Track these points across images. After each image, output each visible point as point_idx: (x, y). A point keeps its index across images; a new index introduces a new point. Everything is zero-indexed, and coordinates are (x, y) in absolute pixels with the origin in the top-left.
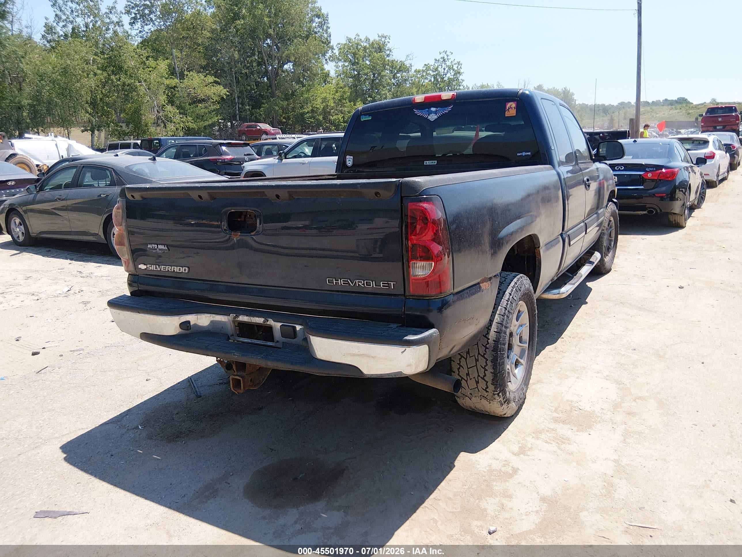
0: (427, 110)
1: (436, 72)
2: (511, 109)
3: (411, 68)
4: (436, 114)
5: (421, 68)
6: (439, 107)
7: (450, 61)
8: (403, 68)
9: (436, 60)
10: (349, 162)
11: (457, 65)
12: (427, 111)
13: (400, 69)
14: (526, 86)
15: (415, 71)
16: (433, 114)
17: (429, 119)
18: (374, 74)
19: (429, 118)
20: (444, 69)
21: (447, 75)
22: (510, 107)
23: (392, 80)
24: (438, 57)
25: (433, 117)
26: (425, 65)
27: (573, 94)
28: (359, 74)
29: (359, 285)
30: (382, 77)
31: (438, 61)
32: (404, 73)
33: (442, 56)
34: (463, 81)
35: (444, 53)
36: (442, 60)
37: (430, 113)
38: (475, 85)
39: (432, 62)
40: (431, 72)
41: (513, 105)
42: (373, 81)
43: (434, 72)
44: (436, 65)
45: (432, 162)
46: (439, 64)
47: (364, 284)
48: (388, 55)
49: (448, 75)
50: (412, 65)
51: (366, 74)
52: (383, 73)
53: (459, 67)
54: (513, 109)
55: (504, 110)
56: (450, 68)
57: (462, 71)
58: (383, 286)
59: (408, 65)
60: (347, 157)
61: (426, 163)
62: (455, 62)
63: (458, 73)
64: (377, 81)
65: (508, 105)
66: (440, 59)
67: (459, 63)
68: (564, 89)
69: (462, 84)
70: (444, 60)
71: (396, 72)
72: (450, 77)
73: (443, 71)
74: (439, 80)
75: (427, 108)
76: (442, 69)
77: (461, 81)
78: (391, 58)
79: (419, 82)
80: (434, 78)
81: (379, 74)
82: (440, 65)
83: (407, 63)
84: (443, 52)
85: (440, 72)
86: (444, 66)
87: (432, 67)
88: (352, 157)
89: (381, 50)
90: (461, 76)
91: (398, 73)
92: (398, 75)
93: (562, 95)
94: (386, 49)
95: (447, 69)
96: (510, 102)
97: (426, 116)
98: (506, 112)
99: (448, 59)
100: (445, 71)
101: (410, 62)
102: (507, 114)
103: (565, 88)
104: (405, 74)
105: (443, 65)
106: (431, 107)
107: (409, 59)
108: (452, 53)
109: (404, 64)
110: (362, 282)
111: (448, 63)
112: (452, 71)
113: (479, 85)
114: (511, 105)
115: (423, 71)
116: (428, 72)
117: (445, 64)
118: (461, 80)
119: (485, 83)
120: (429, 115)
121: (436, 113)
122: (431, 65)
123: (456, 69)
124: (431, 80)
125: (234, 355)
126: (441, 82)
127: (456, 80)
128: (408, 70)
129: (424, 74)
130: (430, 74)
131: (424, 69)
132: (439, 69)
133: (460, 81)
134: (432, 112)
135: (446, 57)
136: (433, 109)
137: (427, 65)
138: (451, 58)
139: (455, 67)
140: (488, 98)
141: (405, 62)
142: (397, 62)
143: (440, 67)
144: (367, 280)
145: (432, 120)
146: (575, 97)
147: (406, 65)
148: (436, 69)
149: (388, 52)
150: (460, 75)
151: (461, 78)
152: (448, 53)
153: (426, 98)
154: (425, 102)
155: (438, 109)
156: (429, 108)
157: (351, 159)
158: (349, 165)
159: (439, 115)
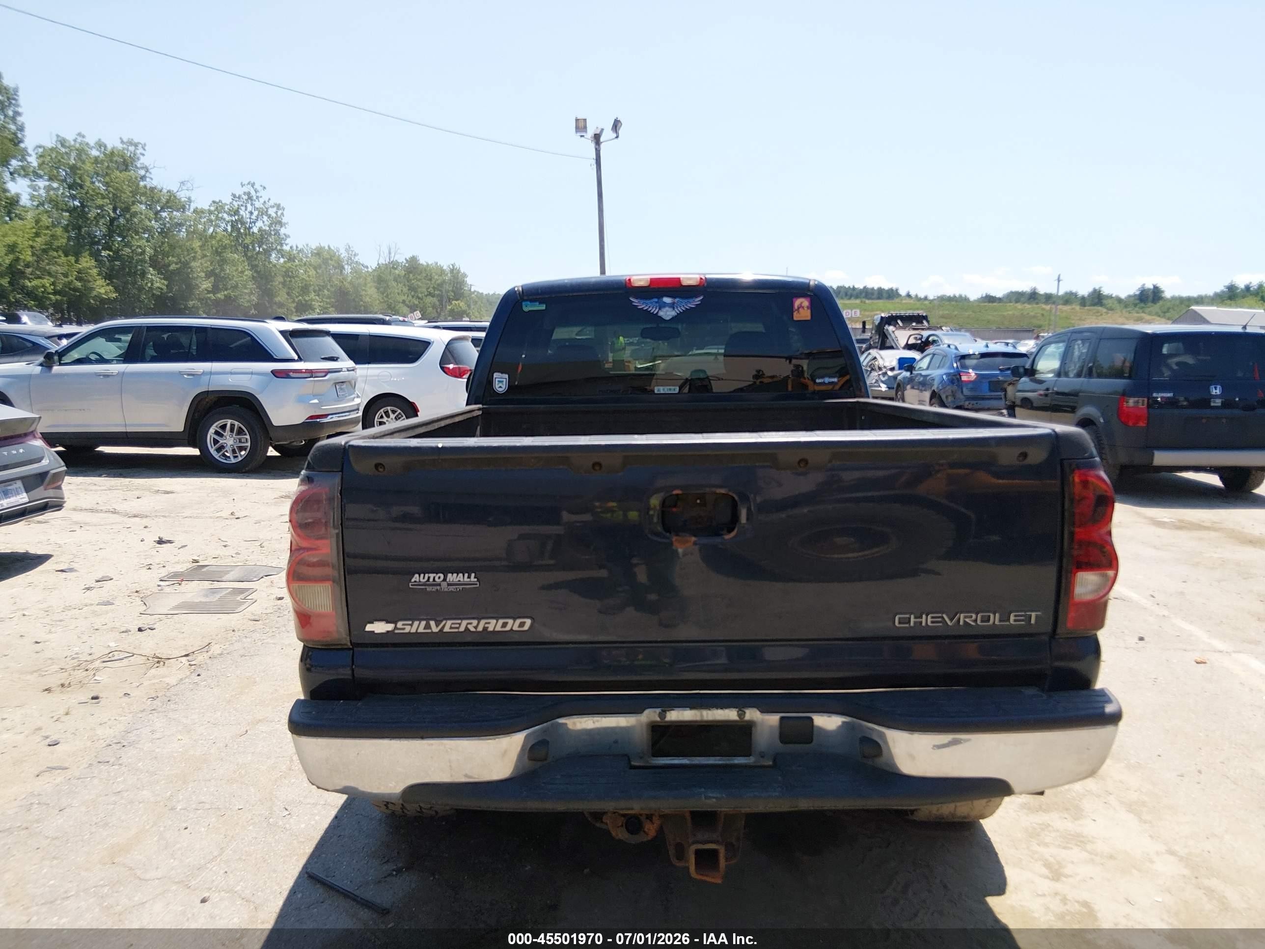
0: (656, 300)
1: (236, 217)
2: (802, 309)
3: (189, 205)
4: (674, 309)
5: (206, 207)
7: (262, 201)
8: (172, 202)
9: (234, 196)
10: (500, 385)
11: (275, 209)
12: (656, 302)
13: (168, 205)
14: (392, 255)
15: (195, 211)
16: (667, 308)
17: (660, 317)
18: (114, 210)
19: (661, 314)
20: (251, 213)
21: (256, 224)
22: (800, 306)
23: (153, 222)
24: (239, 191)
25: (667, 314)
26: (214, 202)
27: (465, 275)
28: (83, 205)
29: (965, 622)
30: (134, 215)
31: (239, 198)
32: (175, 213)
33: (246, 189)
34: (287, 236)
35: (249, 186)
36: (245, 197)
37: (662, 306)
38: (307, 245)
39: (227, 199)
40: (225, 216)
41: (805, 303)
42: (112, 220)
43: (231, 215)
44: (236, 204)
45: (670, 389)
46: (241, 203)
47: (976, 621)
48: (143, 178)
49: (259, 224)
50: (193, 199)
51: (101, 207)
52: (134, 209)
53: (279, 213)
54: (806, 309)
56: (263, 212)
57: (284, 220)
58: (1015, 621)
59: (183, 199)
61: (658, 390)
62: (271, 203)
63: (278, 222)
64: (122, 220)
65: (797, 303)
66: (243, 196)
67: (278, 206)
68: (451, 267)
69: (286, 242)
70: (250, 198)
71: (159, 208)
72: (264, 228)
73: (248, 216)
74: (242, 231)
75: (656, 297)
76: (247, 212)
77: (284, 237)
78: (148, 183)
79: (204, 230)
80: (232, 226)
81: (127, 209)
82: (242, 205)
83: (182, 196)
84: (249, 183)
85: (242, 217)
86: (250, 208)
87: (226, 208)
88: (507, 376)
89: (127, 166)
90: (283, 228)
91: (165, 211)
92: (164, 214)
93: (449, 275)
94: (139, 165)
95: (256, 213)
97: (654, 310)
98: (795, 314)
99: (257, 197)
100: (254, 217)
101: (188, 194)
102: (797, 317)
103: (452, 265)
104: (178, 214)
105: (249, 206)
106: (662, 297)
107: (184, 188)
108: (264, 188)
109: (175, 197)
110: (971, 617)
111: (258, 204)
112: (265, 218)
113: (314, 247)
114: (802, 303)
115: (210, 212)
116: (220, 215)
117: (252, 205)
118: (285, 234)
119: (325, 245)
120: (660, 309)
121: (672, 306)
122: (226, 204)
123: (274, 215)
124: (227, 229)
125: (706, 798)
126: (246, 235)
127: (275, 235)
128: (184, 208)
129: (213, 217)
130: (224, 219)
131: (212, 208)
132: (242, 212)
133: (281, 237)
134: (665, 305)
135: (253, 193)
136: (667, 300)
137: (217, 203)
138: (264, 195)
139: (272, 212)
140: (762, 288)
141: (178, 193)
142: (161, 191)
143: (243, 208)
144: (982, 612)
145: (668, 318)
146: (469, 281)
147: (179, 200)
148: (237, 212)
149: (142, 172)
150: (281, 227)
151: (283, 231)
152: (257, 186)
153: (653, 281)
154: (652, 287)
155: (677, 300)
156: (660, 297)
157: (505, 380)
158: (500, 390)
159: (679, 310)
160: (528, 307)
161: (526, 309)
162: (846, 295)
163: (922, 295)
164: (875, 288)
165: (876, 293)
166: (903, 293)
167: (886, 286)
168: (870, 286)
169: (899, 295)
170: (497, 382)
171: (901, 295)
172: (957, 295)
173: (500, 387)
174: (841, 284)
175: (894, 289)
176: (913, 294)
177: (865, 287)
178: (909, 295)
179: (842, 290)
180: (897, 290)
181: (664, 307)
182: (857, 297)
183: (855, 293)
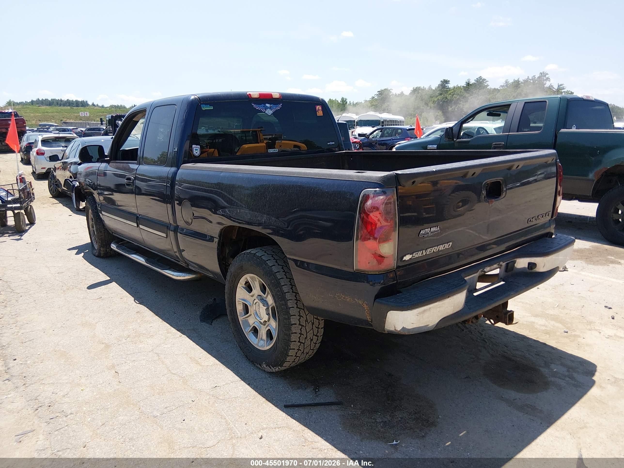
4: (271, 110)
6: (272, 104)
10: (196, 151)
12: (264, 106)
16: (268, 109)
17: (266, 114)
19: (266, 112)
22: (319, 109)
25: (269, 112)
37: (266, 108)
45: (274, 150)
55: (315, 111)
60: (194, 146)
61: (270, 151)
65: (317, 108)
75: (263, 104)
88: (199, 147)
96: (318, 105)
97: (263, 111)
98: (317, 113)
106: (266, 104)
121: (270, 108)
136: (268, 105)
140: (304, 101)
145: (270, 115)
153: (261, 95)
154: (260, 98)
155: (272, 105)
156: (265, 104)
157: (198, 149)
158: (197, 154)
159: (274, 110)
160: (205, 108)
161: (204, 109)
162: (57, 104)
163: (100, 105)
164: (74, 100)
165: (75, 103)
166: (90, 103)
167: (80, 99)
168: (71, 99)
169: (88, 105)
170: (194, 150)
171: (89, 105)
172: (120, 105)
173: (196, 153)
174: (53, 98)
175: (85, 101)
176: (95, 104)
177: (67, 100)
178: (93, 105)
179: (55, 102)
180: (86, 102)
181: (267, 109)
182: (64, 105)
183: (62, 103)
